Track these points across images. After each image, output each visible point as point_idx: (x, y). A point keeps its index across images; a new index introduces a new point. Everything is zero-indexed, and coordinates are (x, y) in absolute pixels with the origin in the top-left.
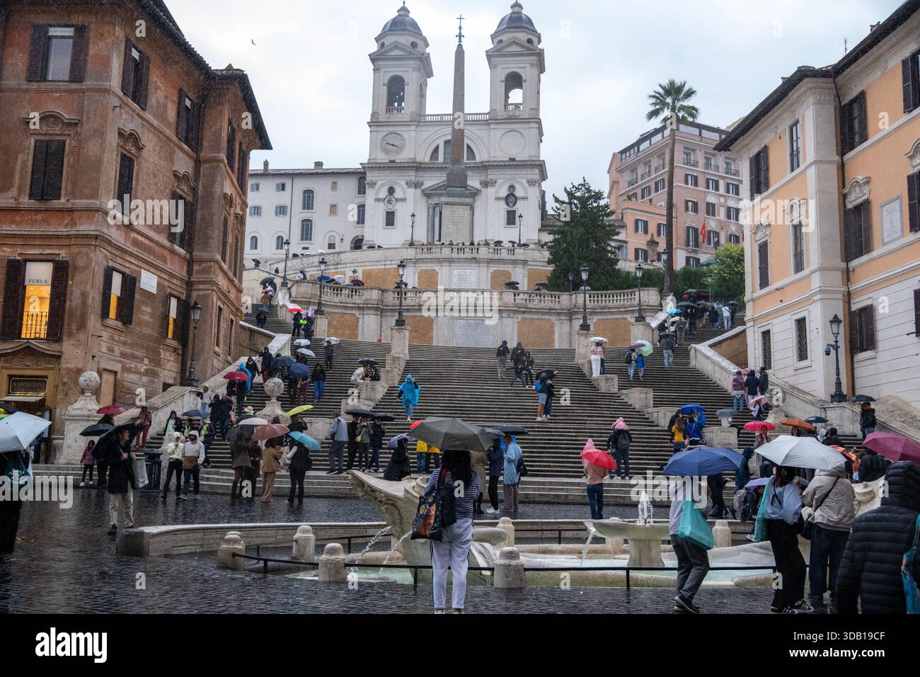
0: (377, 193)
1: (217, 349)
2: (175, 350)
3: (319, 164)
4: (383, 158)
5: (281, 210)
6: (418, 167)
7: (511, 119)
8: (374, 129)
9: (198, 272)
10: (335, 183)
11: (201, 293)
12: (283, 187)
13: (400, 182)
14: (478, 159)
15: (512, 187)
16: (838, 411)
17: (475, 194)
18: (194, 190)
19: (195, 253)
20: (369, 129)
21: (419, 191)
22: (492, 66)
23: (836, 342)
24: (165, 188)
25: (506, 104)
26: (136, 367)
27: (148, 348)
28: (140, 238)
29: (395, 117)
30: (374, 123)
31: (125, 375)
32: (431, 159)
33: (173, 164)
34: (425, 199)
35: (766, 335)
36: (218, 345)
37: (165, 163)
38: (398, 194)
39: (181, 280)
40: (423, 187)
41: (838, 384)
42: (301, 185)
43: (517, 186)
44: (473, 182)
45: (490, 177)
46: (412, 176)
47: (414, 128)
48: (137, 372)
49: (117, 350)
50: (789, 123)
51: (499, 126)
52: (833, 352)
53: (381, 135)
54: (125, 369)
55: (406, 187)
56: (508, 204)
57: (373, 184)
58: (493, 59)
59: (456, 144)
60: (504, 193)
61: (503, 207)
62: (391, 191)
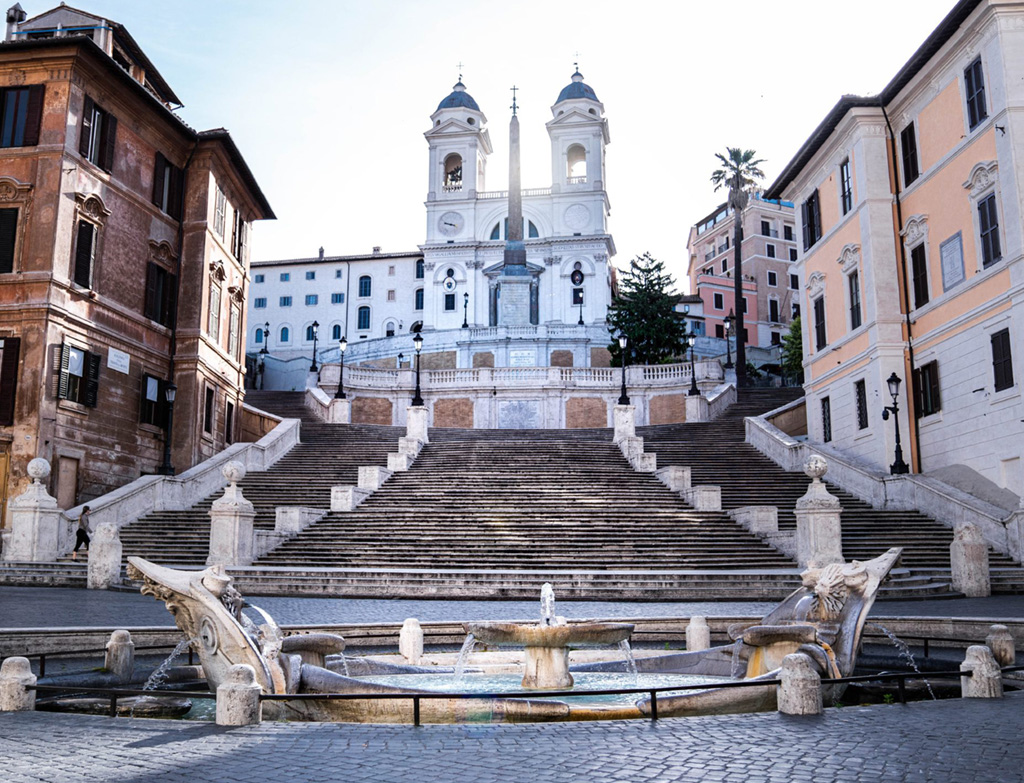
0: (436, 275)
1: (206, 435)
2: (156, 436)
3: (376, 249)
4: (442, 239)
5: (337, 298)
6: (478, 246)
7: (575, 193)
8: (432, 208)
9: (181, 350)
10: (392, 268)
11: (185, 373)
12: (339, 274)
13: (459, 261)
14: (541, 236)
15: (578, 264)
16: (899, 484)
17: (538, 272)
18: (176, 261)
19: (178, 329)
20: (426, 209)
21: (480, 271)
22: (554, 139)
23: (895, 404)
24: (139, 258)
25: (570, 177)
26: (105, 454)
27: (119, 434)
28: (106, 312)
29: (453, 195)
30: (432, 201)
31: (91, 463)
32: (492, 238)
33: (149, 232)
34: (487, 278)
35: (826, 401)
36: (208, 429)
37: (138, 231)
38: (458, 275)
39: (162, 359)
40: (484, 267)
41: (899, 451)
42: (358, 271)
43: (583, 262)
44: (535, 258)
45: (554, 254)
46: (470, 256)
47: (472, 206)
48: (105, 459)
49: (78, 435)
50: (841, 160)
51: (561, 200)
52: (891, 416)
53: (437, 216)
54: (89, 456)
55: (465, 267)
56: (574, 282)
57: (431, 267)
58: (554, 131)
59: (514, 219)
60: (569, 270)
61: (569, 286)
62: (450, 273)
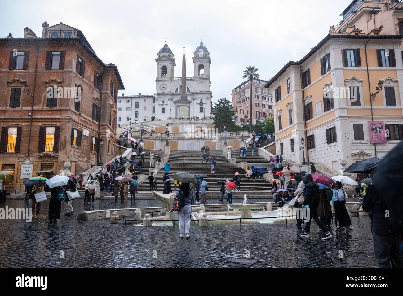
0: (159, 103)
1: (109, 153)
2: (95, 154)
3: (140, 94)
4: (161, 92)
5: (128, 109)
6: (172, 94)
7: (201, 79)
8: (157, 82)
9: (102, 129)
10: (145, 100)
11: (103, 136)
12: (129, 101)
13: (166, 99)
14: (190, 92)
15: (201, 100)
16: (304, 167)
17: (190, 102)
18: (100, 103)
19: (101, 123)
20: (156, 83)
21: (172, 102)
22: (194, 62)
23: (303, 146)
24: (91, 102)
25: (199, 74)
26: (82, 160)
27: (86, 154)
28: (83, 119)
29: (164, 79)
30: (157, 81)
31: (79, 163)
32: (176, 91)
33: (93, 95)
34: (174, 104)
35: (282, 144)
36: (109, 152)
37: (91, 95)
38: (166, 103)
39: (96, 132)
40: (174, 101)
41: (304, 159)
42: (134, 101)
43: (203, 100)
44: (189, 98)
45: (194, 97)
46: (170, 97)
47: (170, 82)
48: (83, 161)
49: (76, 155)
50: (287, 78)
51: (197, 81)
52: (302, 149)
53: (160, 84)
54: (79, 161)
55: (168, 100)
56: (200, 105)
57: (157, 100)
58: (194, 60)
59: (184, 87)
60: (199, 102)
61: (199, 106)
62: (163, 102)
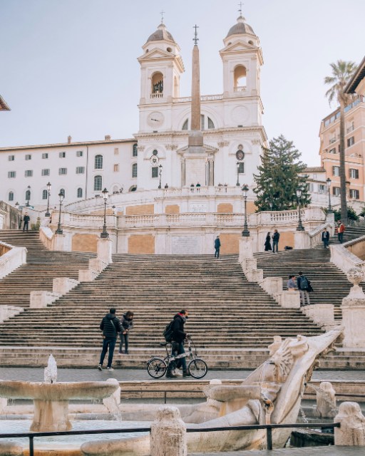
0: (145, 154)
3: (107, 137)
4: (149, 130)
5: (80, 170)
6: (174, 135)
7: (241, 98)
8: (143, 109)
10: (117, 149)
12: (81, 154)
13: (161, 145)
14: (216, 127)
15: (240, 146)
17: (214, 151)
20: (139, 110)
21: (174, 151)
22: (225, 61)
25: (235, 88)
29: (157, 101)
30: (142, 105)
32: (183, 129)
34: (179, 156)
38: (160, 154)
40: (178, 149)
42: (94, 151)
43: (244, 145)
44: (211, 142)
45: (224, 139)
46: (169, 141)
47: (169, 107)
51: (230, 103)
53: (147, 114)
55: (165, 149)
56: (238, 158)
57: (142, 149)
58: (225, 56)
59: (197, 118)
60: (235, 150)
61: (235, 160)
62: (155, 152)
